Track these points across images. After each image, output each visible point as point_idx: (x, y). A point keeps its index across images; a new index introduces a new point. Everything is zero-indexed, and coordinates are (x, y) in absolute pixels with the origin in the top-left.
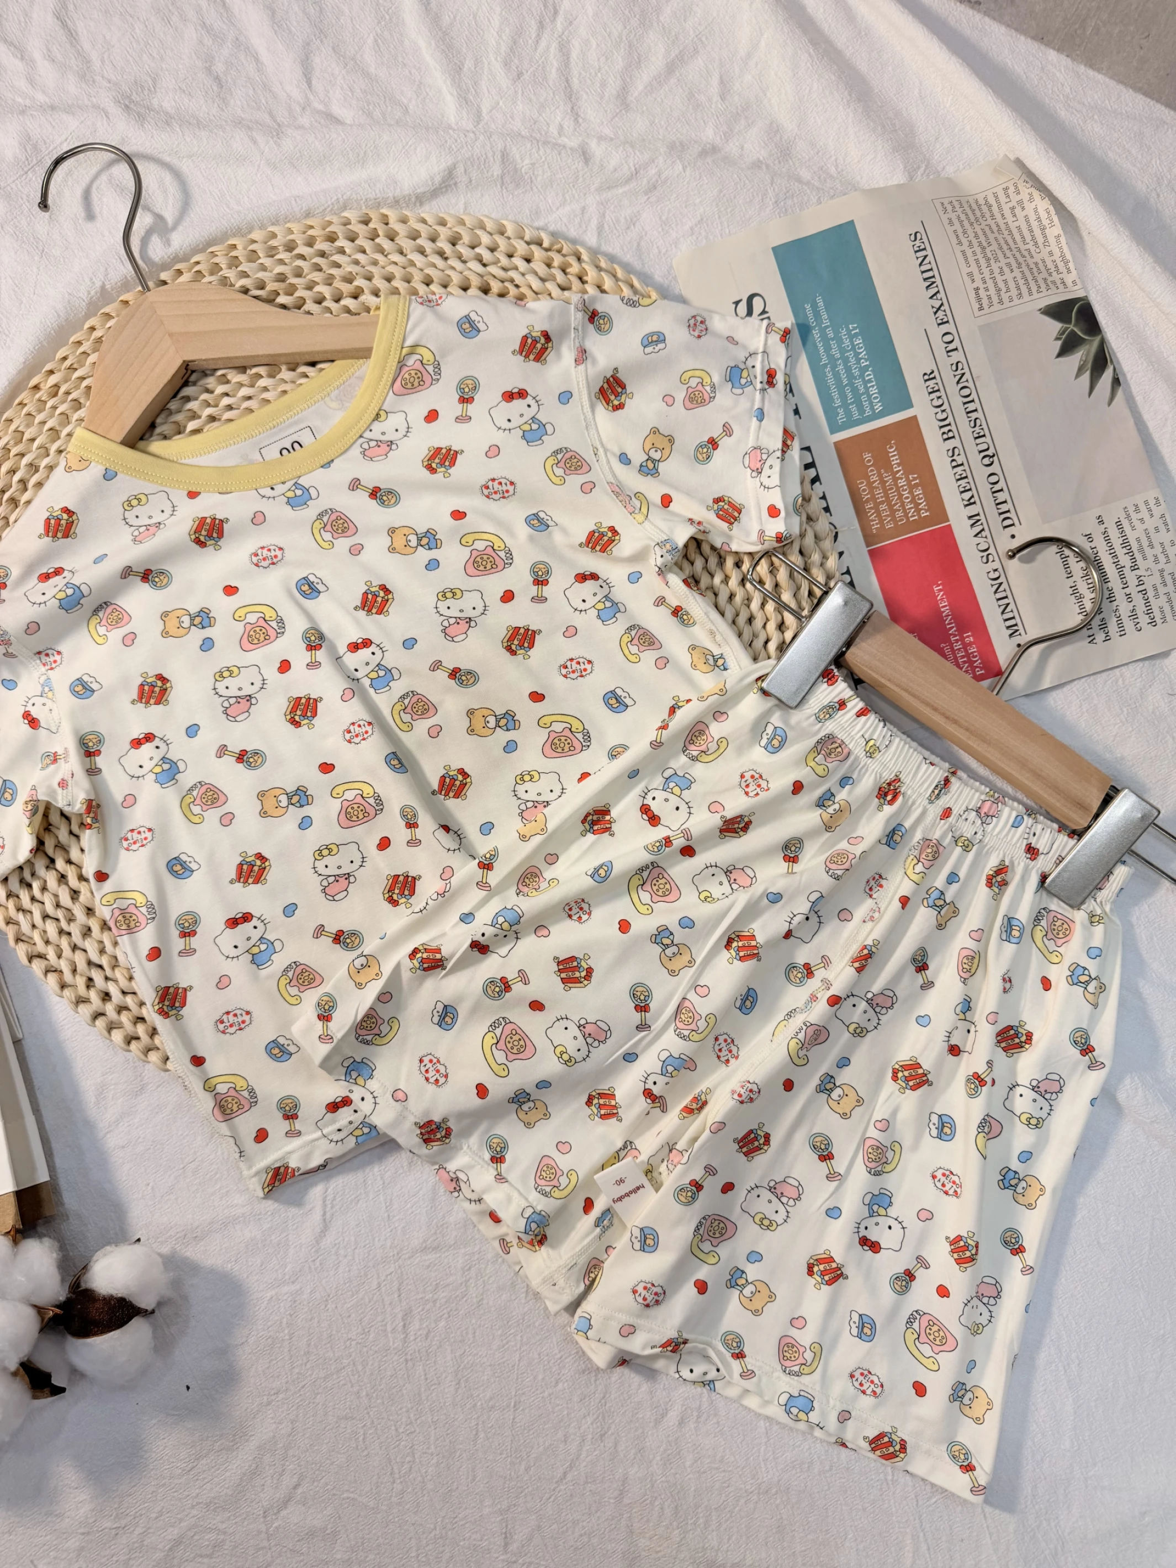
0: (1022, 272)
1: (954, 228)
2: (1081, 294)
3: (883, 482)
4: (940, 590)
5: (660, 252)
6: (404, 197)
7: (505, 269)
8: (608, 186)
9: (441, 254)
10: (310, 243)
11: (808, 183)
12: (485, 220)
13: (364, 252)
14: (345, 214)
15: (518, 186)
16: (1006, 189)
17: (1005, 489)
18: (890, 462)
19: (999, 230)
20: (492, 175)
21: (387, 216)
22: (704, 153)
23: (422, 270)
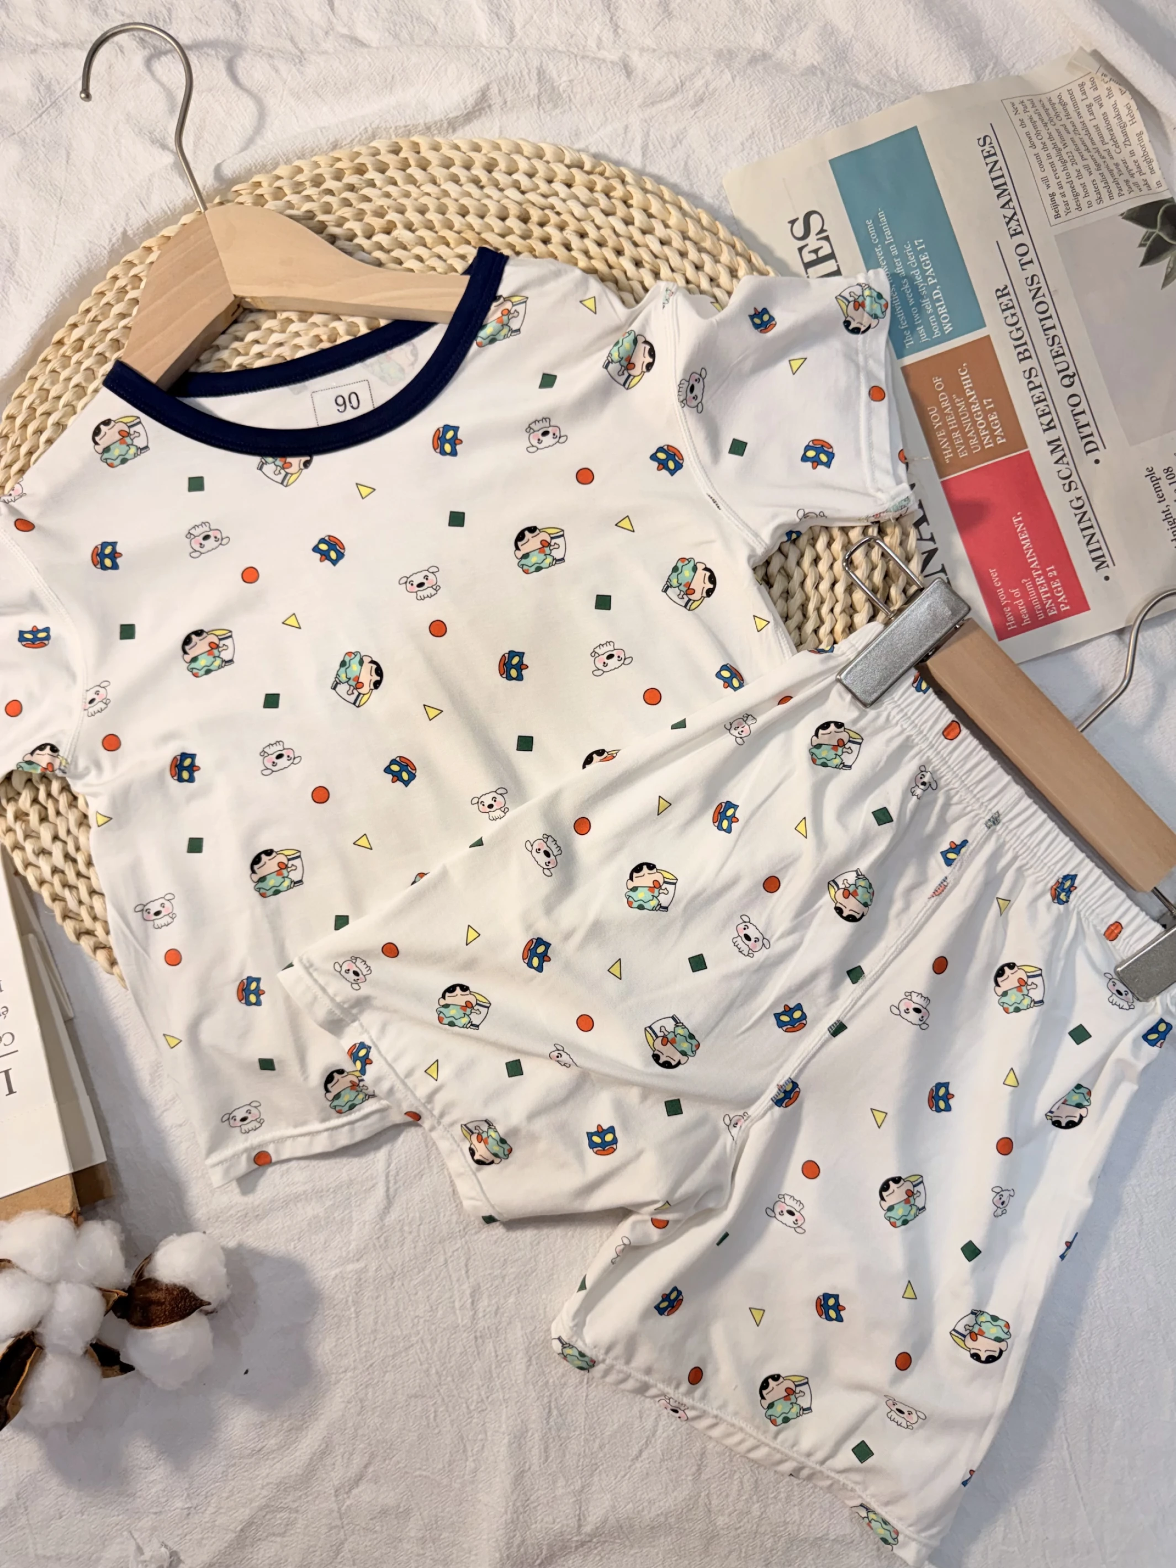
0: (1102, 174)
1: (1026, 130)
2: (1167, 196)
3: (955, 409)
4: (1019, 522)
5: (709, 171)
6: (436, 123)
7: (545, 196)
8: (651, 101)
9: (476, 182)
10: (338, 176)
11: (866, 89)
12: (521, 143)
13: (395, 184)
14: (374, 144)
15: (555, 106)
16: (1082, 85)
17: (1087, 411)
18: (963, 386)
19: (1075, 130)
20: (528, 96)
21: (418, 144)
22: (753, 61)
23: (457, 200)
